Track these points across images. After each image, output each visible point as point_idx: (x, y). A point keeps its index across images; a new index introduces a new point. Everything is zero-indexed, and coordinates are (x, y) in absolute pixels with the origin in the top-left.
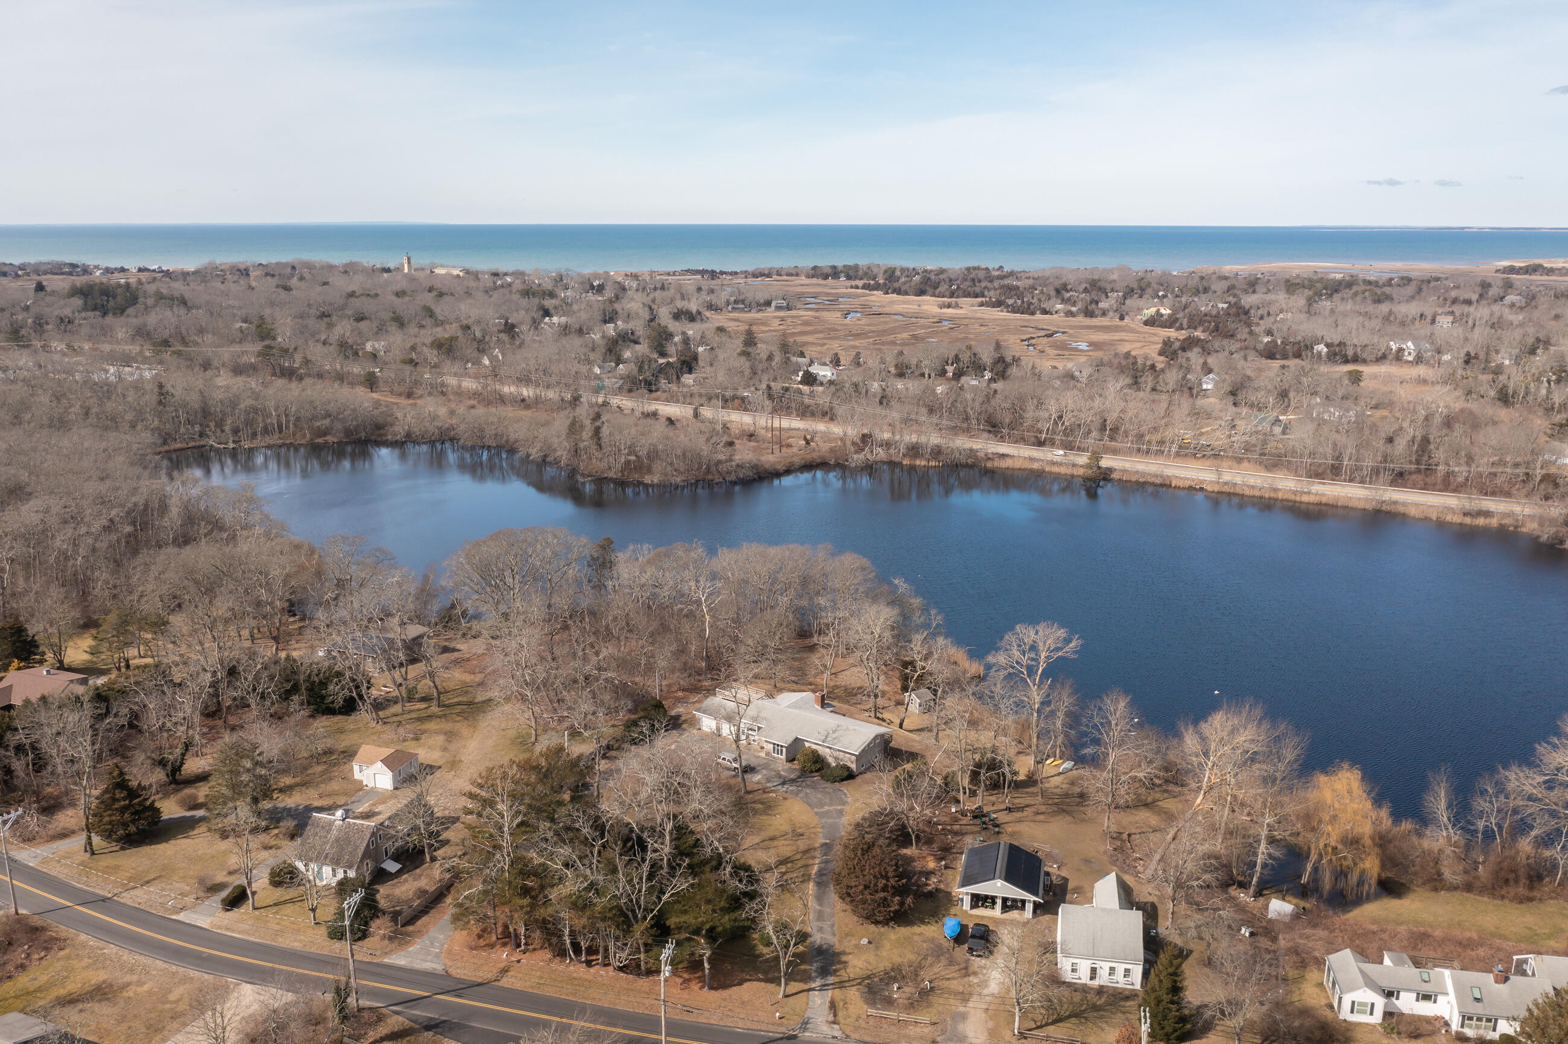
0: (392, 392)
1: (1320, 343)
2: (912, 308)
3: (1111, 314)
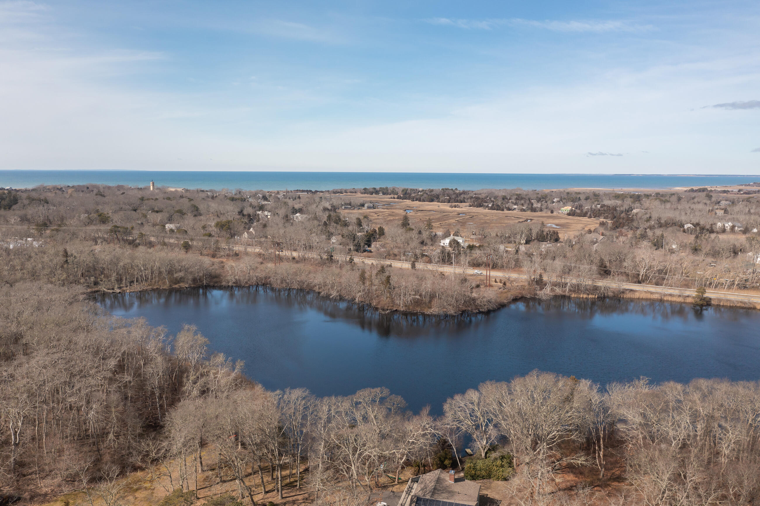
0: (201, 254)
1: (687, 223)
2: (436, 208)
3: (545, 210)
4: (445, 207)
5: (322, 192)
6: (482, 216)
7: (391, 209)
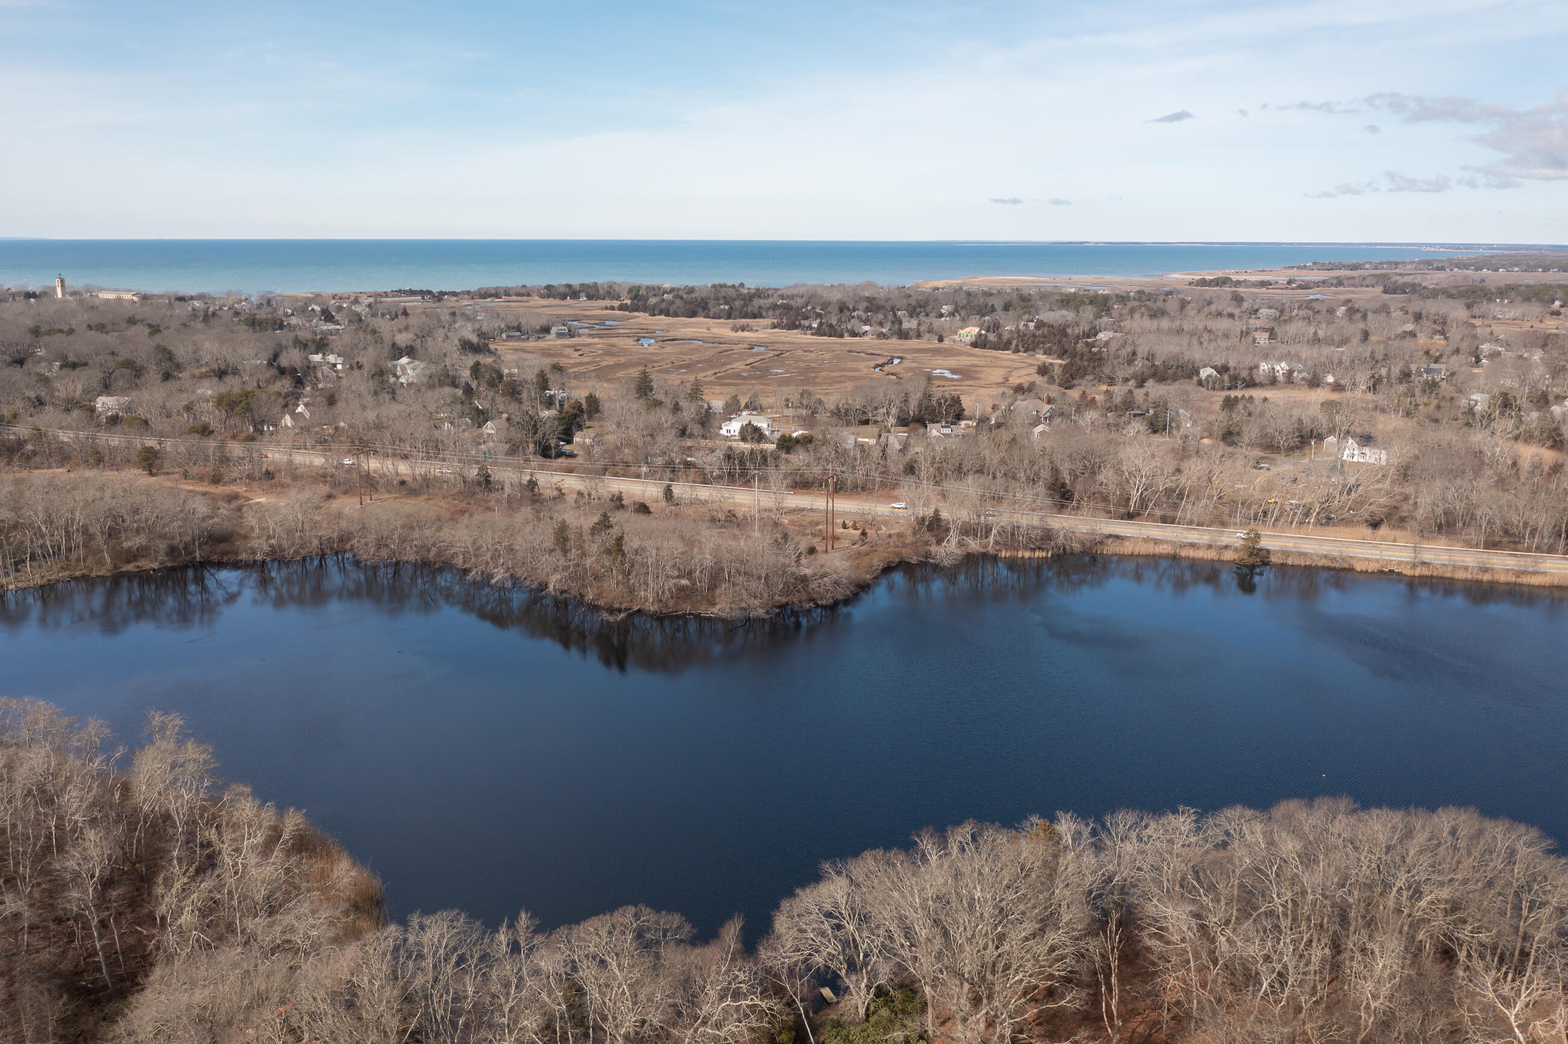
0: (185, 476)
1: (1205, 366)
2: (702, 332)
3: (927, 336)
4: (722, 329)
5: (455, 294)
6: (800, 352)
7: (609, 336)
